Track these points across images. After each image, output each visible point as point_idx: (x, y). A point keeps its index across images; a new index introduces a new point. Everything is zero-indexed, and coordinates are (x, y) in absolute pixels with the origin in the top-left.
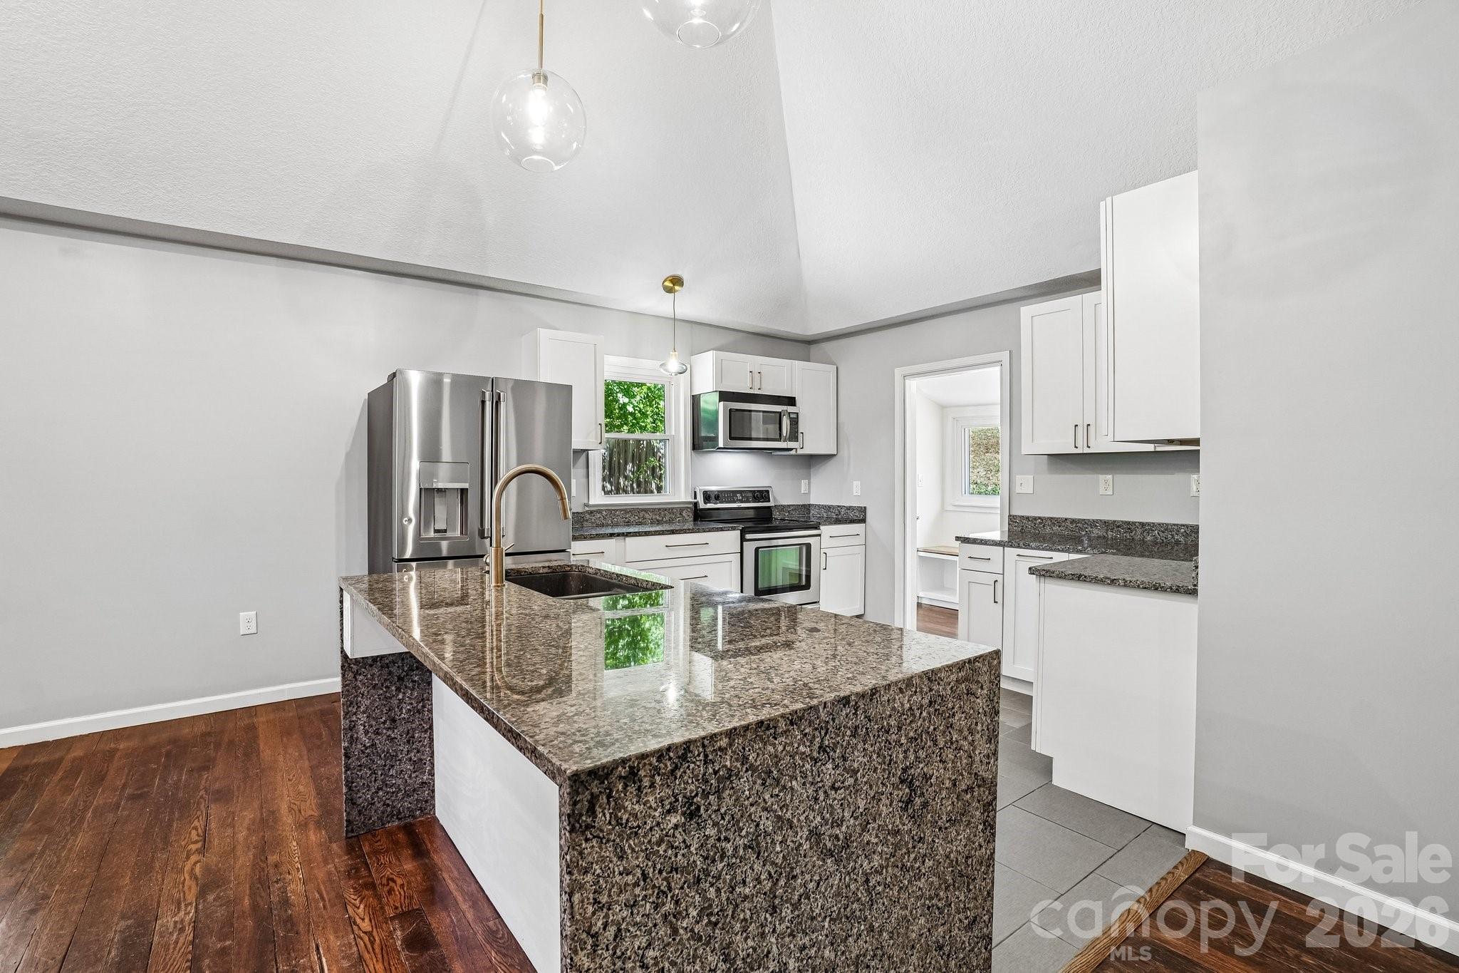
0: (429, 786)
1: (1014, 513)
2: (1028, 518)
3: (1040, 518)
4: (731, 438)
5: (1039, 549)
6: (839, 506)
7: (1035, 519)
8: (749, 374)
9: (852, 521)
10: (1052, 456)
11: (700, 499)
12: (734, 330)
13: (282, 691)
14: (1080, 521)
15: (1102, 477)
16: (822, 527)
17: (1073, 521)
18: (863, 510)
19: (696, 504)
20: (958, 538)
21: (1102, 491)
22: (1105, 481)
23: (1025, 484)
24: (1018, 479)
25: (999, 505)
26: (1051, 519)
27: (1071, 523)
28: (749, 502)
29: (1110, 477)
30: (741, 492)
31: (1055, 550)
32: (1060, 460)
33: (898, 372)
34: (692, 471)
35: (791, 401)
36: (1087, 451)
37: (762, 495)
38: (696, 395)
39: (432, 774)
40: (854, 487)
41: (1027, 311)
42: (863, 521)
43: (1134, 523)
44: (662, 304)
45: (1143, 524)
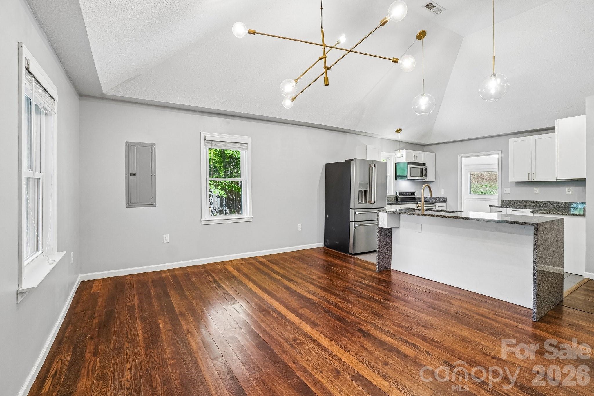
0: (390, 261)
1: (503, 199)
2: (508, 200)
3: (513, 200)
4: (411, 176)
5: (520, 208)
6: (436, 197)
7: (511, 201)
8: (413, 157)
9: (443, 202)
10: (517, 182)
11: (398, 194)
12: (405, 142)
13: (306, 246)
14: (527, 201)
15: (535, 188)
16: (436, 204)
17: (525, 201)
18: (446, 199)
19: (397, 196)
20: (490, 206)
21: (535, 192)
22: (536, 190)
23: (507, 190)
24: (505, 189)
25: (497, 198)
26: (517, 201)
27: (524, 202)
28: (410, 196)
29: (538, 188)
30: (408, 193)
31: (525, 209)
32: (519, 183)
33: (459, 156)
34: (395, 185)
35: (424, 165)
36: (533, 181)
37: (413, 193)
38: (396, 163)
39: (391, 259)
40: (442, 191)
41: (512, 140)
42: (446, 202)
43: (547, 202)
44: (396, 137)
45: (550, 202)
